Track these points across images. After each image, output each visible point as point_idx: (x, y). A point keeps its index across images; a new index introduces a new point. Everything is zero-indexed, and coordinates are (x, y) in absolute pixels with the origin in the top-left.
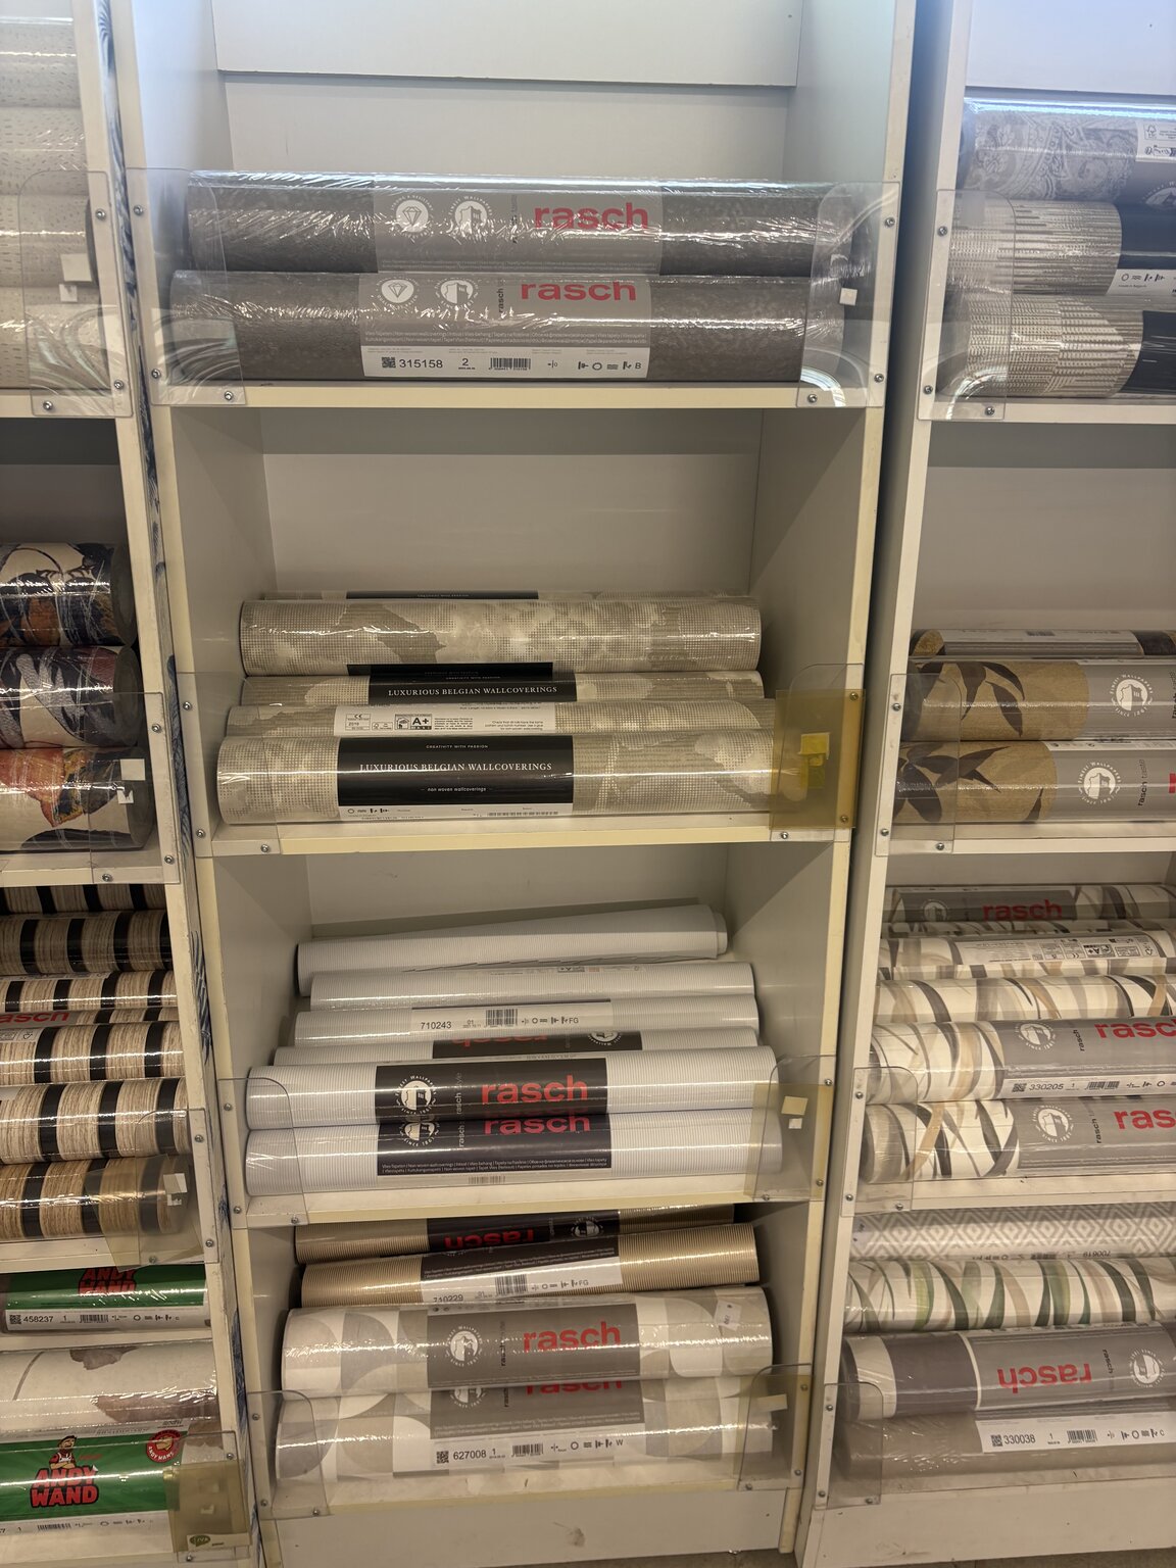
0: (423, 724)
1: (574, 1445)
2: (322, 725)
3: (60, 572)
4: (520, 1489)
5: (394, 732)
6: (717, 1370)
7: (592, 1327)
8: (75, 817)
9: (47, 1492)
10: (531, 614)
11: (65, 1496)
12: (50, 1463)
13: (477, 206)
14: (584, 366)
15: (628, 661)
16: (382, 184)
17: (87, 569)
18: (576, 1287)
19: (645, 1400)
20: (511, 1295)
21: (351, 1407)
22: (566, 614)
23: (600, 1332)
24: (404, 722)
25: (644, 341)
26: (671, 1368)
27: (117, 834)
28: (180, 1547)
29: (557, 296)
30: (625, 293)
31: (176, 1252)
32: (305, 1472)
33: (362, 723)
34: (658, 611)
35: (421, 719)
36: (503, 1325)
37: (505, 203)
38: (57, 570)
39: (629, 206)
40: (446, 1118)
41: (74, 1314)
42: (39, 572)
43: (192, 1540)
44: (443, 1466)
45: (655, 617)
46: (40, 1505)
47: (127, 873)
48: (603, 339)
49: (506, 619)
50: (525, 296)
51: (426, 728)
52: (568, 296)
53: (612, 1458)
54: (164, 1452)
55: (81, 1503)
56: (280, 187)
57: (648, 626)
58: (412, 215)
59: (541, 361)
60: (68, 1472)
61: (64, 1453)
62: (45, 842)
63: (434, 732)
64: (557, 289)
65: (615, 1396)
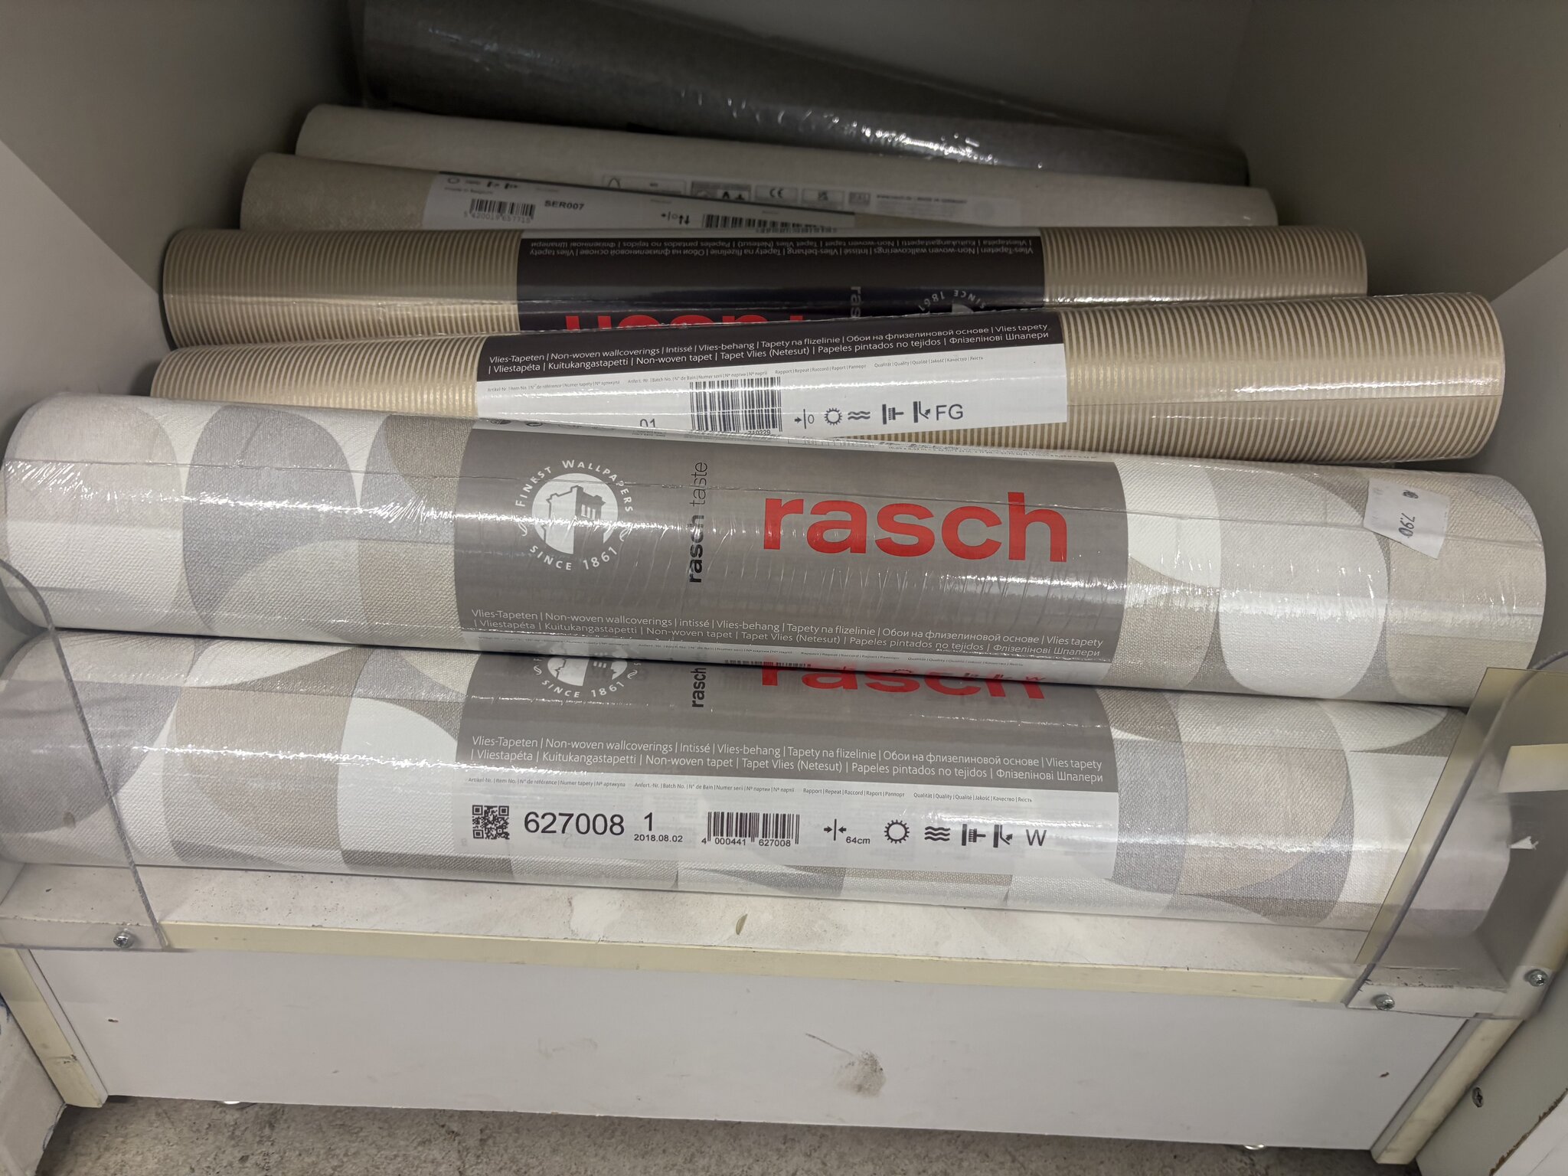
7: (976, 502)
19: (1117, 734)
23: (1004, 516)
44: (490, 849)
53: (1007, 880)
65: (1024, 717)
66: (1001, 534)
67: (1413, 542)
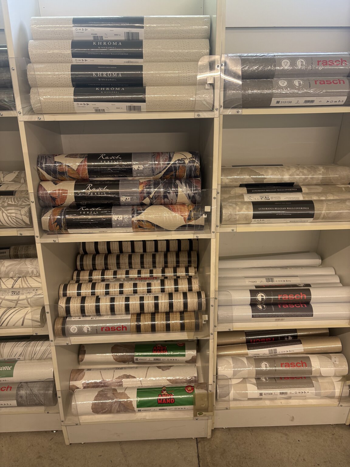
0: (268, 198)
1: (296, 393)
2: (241, 199)
3: (187, 159)
4: (280, 404)
5: (260, 200)
6: (333, 375)
7: (299, 362)
8: (192, 221)
9: (161, 400)
10: (289, 169)
11: (166, 401)
12: (161, 393)
13: (302, 60)
14: (328, 101)
15: (315, 182)
16: (277, 56)
17: (193, 158)
18: (291, 352)
19: (313, 382)
20: (272, 354)
21: (234, 381)
22: (299, 169)
23: (301, 363)
24: (262, 198)
25: (346, 95)
26: (321, 373)
27: (201, 225)
28: (195, 415)
29: (324, 83)
30: (342, 82)
31: (203, 336)
32: (225, 397)
33: (252, 198)
34: (323, 168)
35: (267, 197)
36: (274, 361)
37: (309, 60)
38: (186, 158)
39: (342, 59)
40: (268, 304)
41: (152, 358)
42: (182, 159)
43: (198, 414)
44: (261, 397)
45: (323, 170)
46: (160, 403)
47: (202, 236)
48: (335, 94)
49: (283, 171)
50: (316, 83)
51: (269, 199)
52: (327, 83)
53: (306, 396)
54: (190, 390)
55: (170, 403)
56: (252, 58)
57: (321, 172)
58: (286, 63)
59: (317, 100)
60: (166, 395)
61: (164, 390)
62: (183, 228)
63: (271, 200)
64: (324, 81)
65: (305, 381)
66: (301, 365)
67: (336, 363)
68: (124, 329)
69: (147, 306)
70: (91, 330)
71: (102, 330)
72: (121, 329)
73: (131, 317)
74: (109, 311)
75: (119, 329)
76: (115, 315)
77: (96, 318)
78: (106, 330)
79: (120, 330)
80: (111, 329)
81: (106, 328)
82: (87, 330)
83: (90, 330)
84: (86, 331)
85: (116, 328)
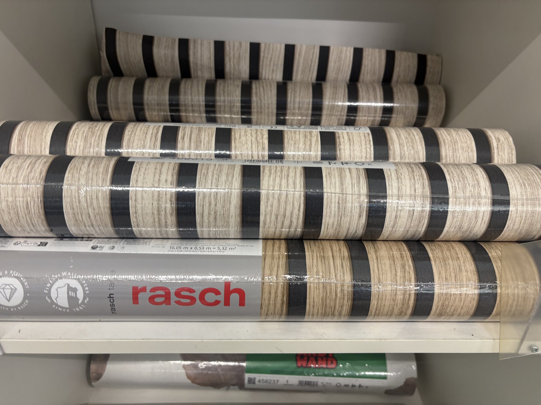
41: (294, 380)
68: (235, 297)
69: (334, 207)
70: (84, 298)
71: (135, 299)
72: (221, 298)
73: (265, 250)
74: (172, 219)
75: (210, 297)
76: (198, 239)
77: (113, 248)
78: (152, 299)
79: (217, 303)
80: (174, 298)
81: (153, 290)
82: (70, 298)
83: (80, 295)
84: (63, 302)
85: (196, 295)
